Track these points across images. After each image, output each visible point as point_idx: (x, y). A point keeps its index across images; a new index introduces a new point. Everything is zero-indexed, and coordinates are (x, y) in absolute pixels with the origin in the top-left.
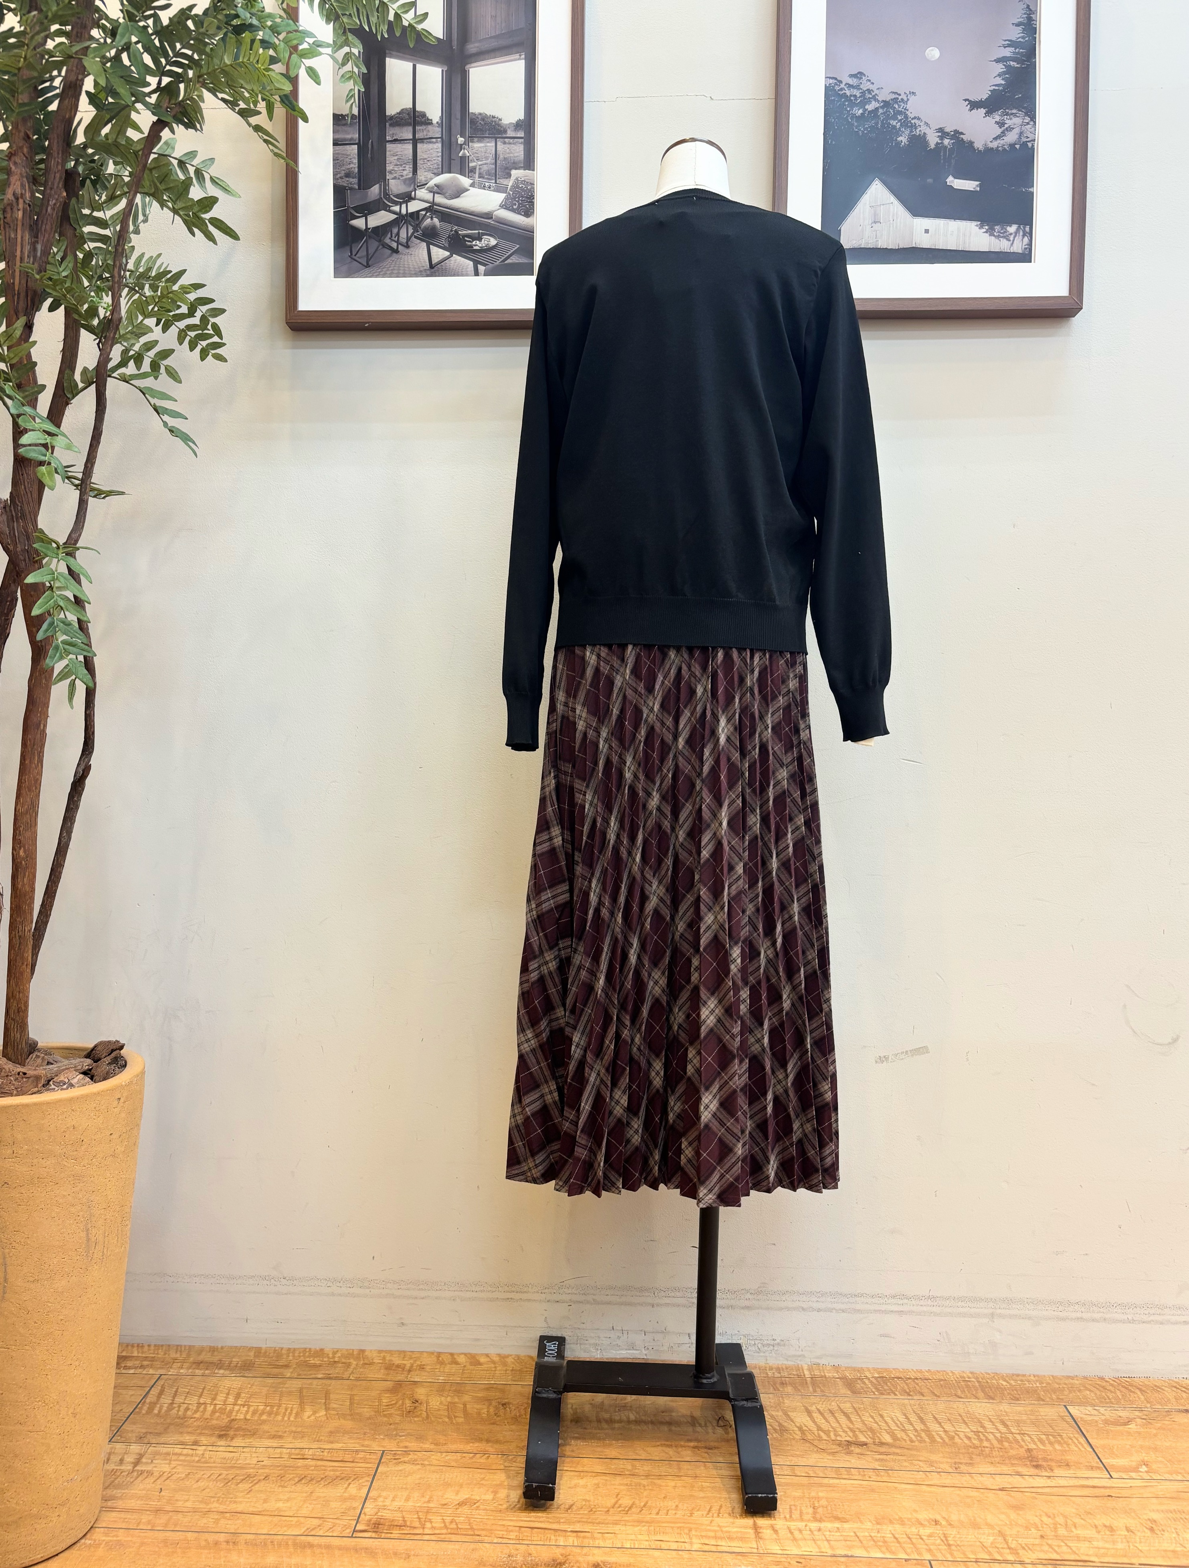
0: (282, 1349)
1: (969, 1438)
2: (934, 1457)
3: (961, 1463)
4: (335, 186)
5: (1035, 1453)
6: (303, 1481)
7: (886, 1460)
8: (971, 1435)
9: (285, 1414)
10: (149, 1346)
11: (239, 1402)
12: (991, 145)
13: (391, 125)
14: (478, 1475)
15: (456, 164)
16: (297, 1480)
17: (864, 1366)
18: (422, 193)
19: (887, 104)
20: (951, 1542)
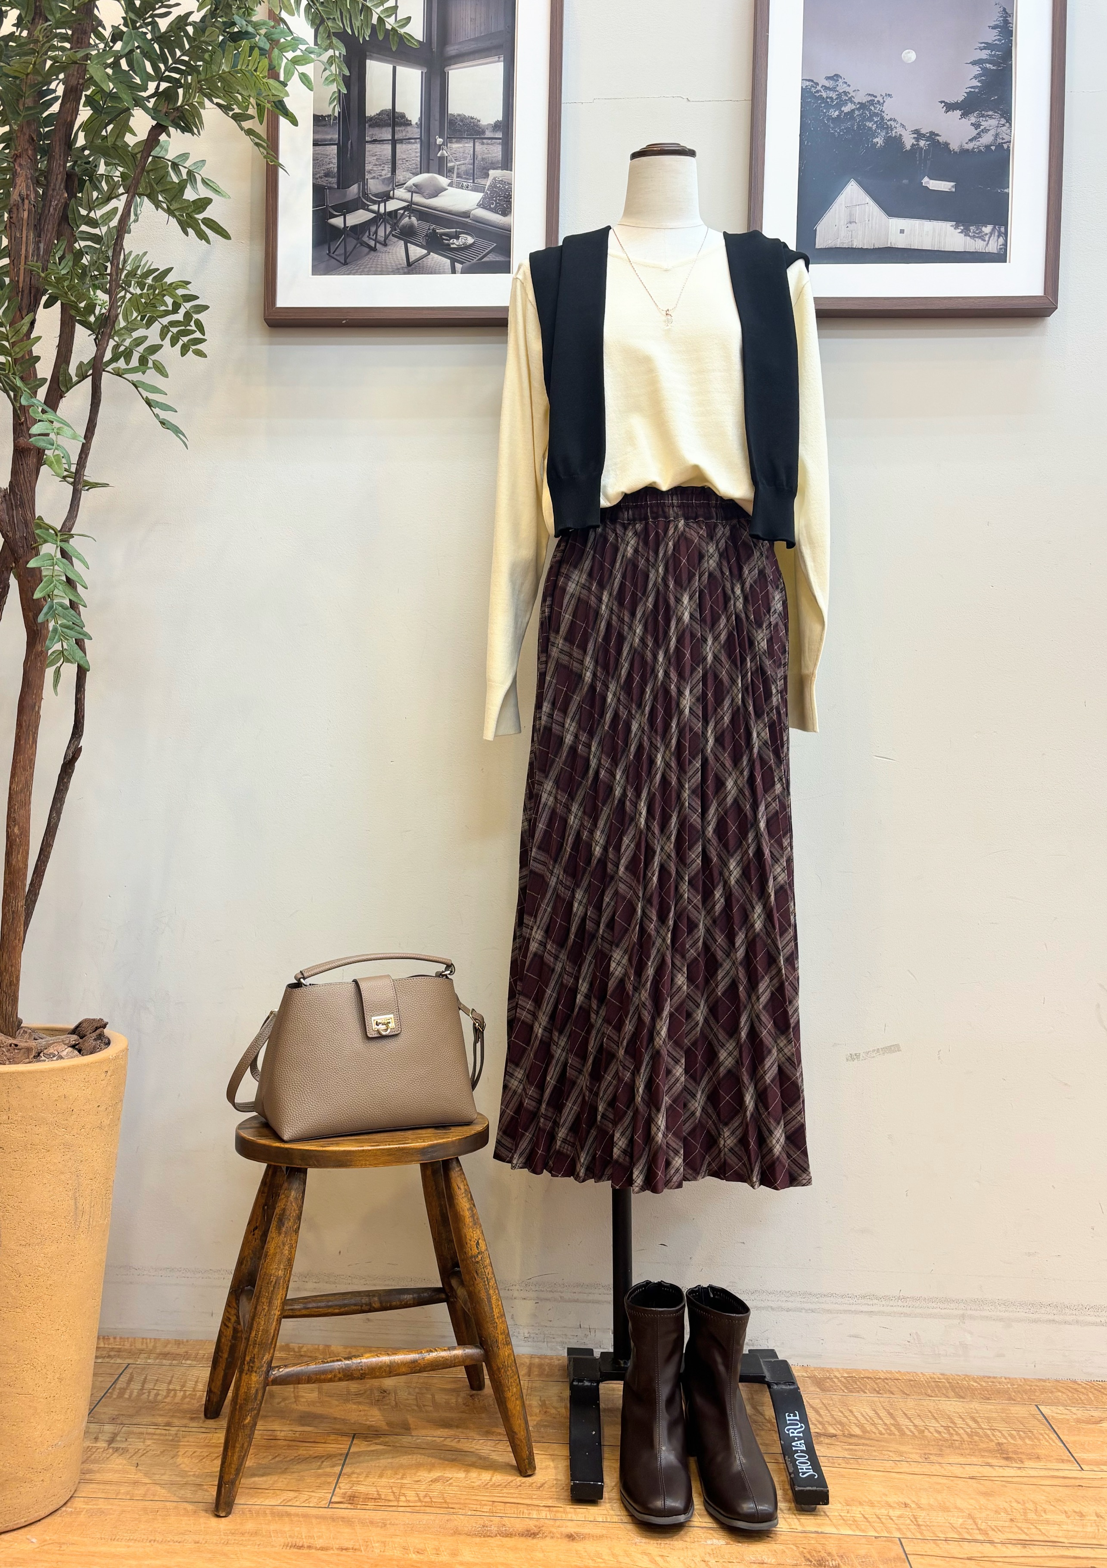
1: (939, 1433)
2: (903, 1448)
3: (931, 1455)
4: (314, 186)
5: (1005, 1447)
7: (855, 1450)
8: (941, 1429)
10: (115, 1338)
12: (966, 147)
13: (370, 126)
15: (434, 164)
17: (834, 1366)
18: (400, 192)
19: (862, 106)
20: (921, 1523)
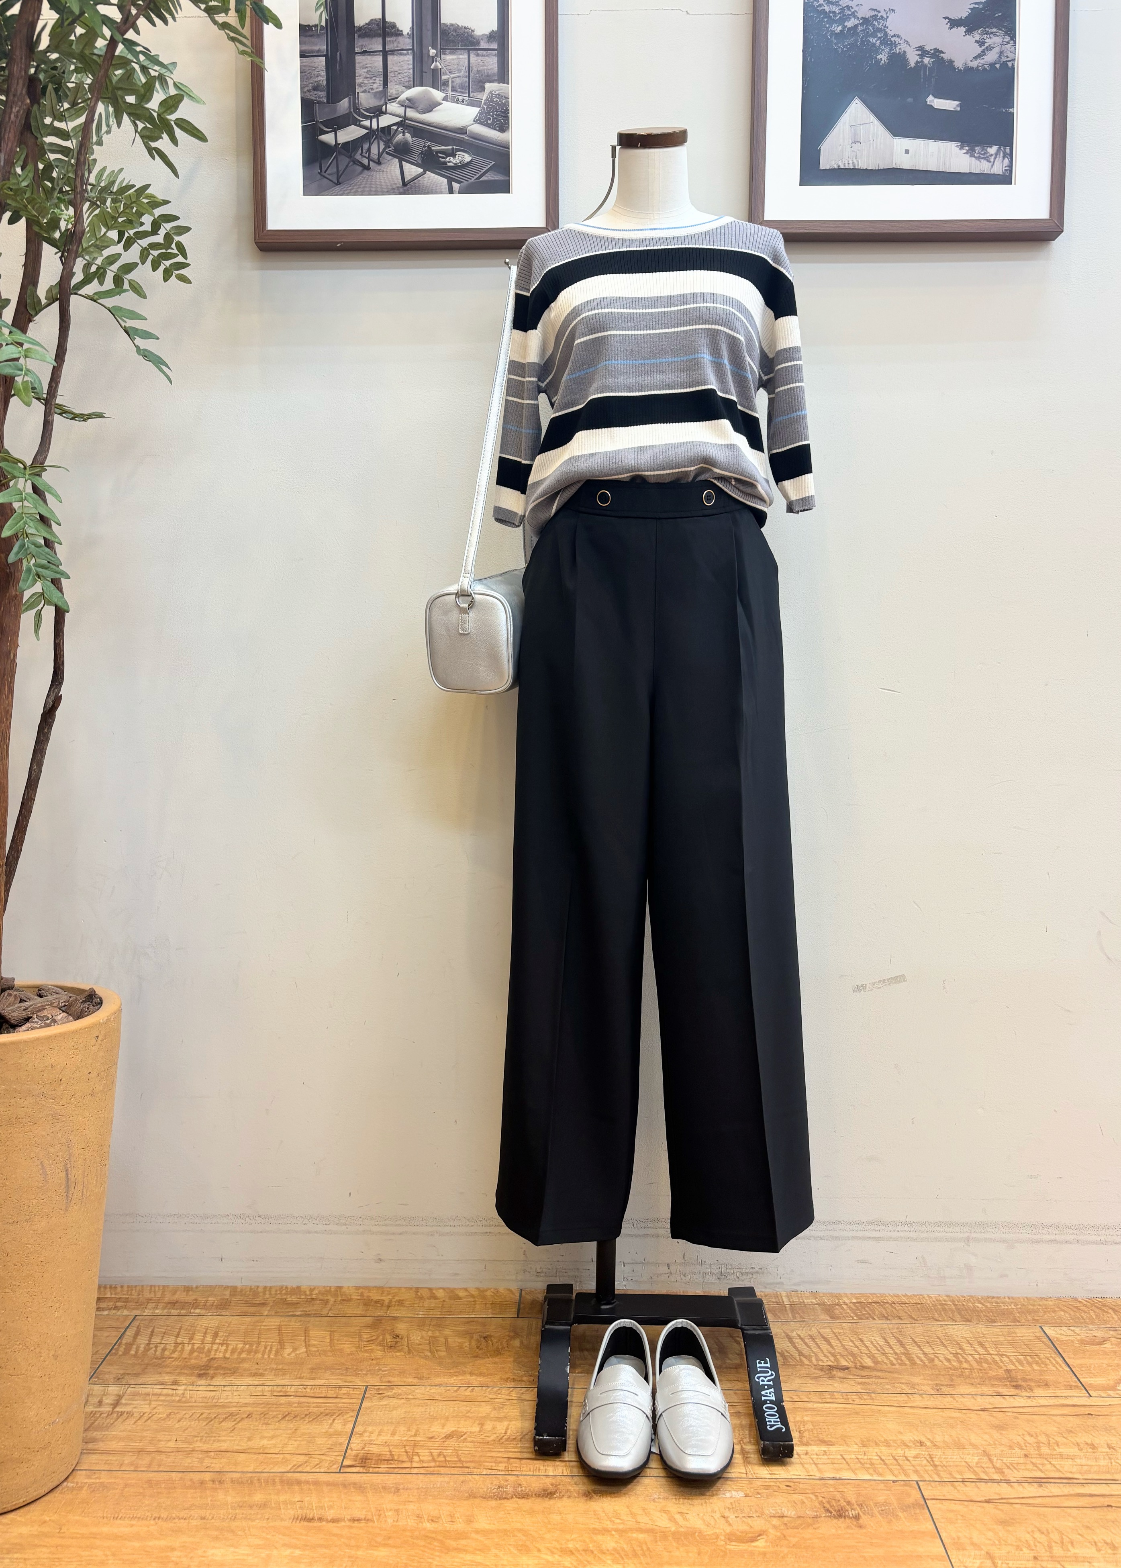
0: (258, 1287)
1: (949, 1360)
2: (916, 1380)
3: (942, 1385)
4: (302, 99)
5: (1014, 1373)
6: (287, 1418)
7: (868, 1384)
8: (950, 1357)
9: (264, 1352)
10: (122, 1287)
11: (217, 1341)
12: (971, 64)
13: (359, 36)
14: (463, 1407)
15: (428, 77)
16: (280, 1417)
17: (842, 1292)
18: (393, 107)
19: (866, 21)
20: (937, 1463)
